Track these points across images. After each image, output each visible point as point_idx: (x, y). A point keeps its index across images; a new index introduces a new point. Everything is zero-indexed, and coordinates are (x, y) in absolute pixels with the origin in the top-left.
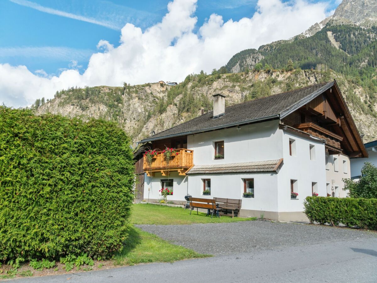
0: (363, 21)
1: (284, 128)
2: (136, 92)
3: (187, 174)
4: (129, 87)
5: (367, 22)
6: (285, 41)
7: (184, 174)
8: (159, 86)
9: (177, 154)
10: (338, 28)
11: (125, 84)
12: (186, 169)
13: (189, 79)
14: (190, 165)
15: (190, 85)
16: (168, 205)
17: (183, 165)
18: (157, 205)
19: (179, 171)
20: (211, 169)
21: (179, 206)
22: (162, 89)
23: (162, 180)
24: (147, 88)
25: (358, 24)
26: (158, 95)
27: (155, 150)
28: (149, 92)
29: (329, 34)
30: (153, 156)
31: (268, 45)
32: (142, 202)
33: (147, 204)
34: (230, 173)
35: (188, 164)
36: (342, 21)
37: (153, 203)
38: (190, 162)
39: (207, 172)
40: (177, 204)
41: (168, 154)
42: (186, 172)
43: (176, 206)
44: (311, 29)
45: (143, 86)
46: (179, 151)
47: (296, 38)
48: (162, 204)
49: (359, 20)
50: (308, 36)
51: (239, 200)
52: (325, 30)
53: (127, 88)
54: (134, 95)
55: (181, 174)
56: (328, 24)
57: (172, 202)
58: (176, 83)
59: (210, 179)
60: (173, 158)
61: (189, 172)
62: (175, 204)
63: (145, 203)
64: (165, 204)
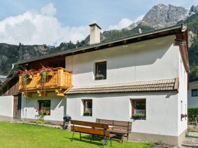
0: (156, 26)
1: (181, 44)
2: (28, 49)
3: (65, 95)
4: (23, 46)
5: (158, 26)
6: (117, 31)
7: (62, 95)
8: (43, 47)
9: (55, 74)
10: (144, 28)
11: (20, 44)
12: (64, 90)
13: (62, 45)
14: (69, 85)
15: (63, 48)
16: (44, 125)
17: (62, 85)
18: (33, 125)
19: (57, 91)
20: (93, 89)
21: (57, 127)
22: (45, 50)
23: (39, 101)
24: (35, 48)
25: (154, 27)
26: (43, 53)
27: (30, 70)
28: (37, 50)
29: (140, 30)
30: (28, 76)
31: (108, 31)
32: (18, 122)
33: (24, 124)
34: (116, 92)
35: (66, 84)
36: (146, 24)
37: (30, 123)
38: (69, 83)
39: (88, 92)
40: (54, 124)
41: (44, 73)
42: (65, 92)
43: (54, 126)
44: (131, 26)
45: (32, 46)
46: (57, 70)
47: (123, 30)
48: (39, 124)
49: (154, 25)
50: (129, 29)
51: (129, 122)
52: (138, 27)
53: (21, 47)
54: (26, 51)
55: (59, 94)
56: (139, 25)
57: (49, 123)
58: (54, 47)
59: (91, 100)
60: (50, 77)
61: (68, 93)
62: (53, 124)
63: (22, 122)
64: (42, 124)
